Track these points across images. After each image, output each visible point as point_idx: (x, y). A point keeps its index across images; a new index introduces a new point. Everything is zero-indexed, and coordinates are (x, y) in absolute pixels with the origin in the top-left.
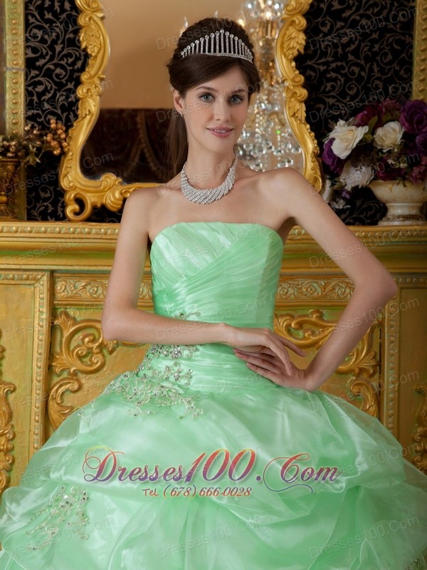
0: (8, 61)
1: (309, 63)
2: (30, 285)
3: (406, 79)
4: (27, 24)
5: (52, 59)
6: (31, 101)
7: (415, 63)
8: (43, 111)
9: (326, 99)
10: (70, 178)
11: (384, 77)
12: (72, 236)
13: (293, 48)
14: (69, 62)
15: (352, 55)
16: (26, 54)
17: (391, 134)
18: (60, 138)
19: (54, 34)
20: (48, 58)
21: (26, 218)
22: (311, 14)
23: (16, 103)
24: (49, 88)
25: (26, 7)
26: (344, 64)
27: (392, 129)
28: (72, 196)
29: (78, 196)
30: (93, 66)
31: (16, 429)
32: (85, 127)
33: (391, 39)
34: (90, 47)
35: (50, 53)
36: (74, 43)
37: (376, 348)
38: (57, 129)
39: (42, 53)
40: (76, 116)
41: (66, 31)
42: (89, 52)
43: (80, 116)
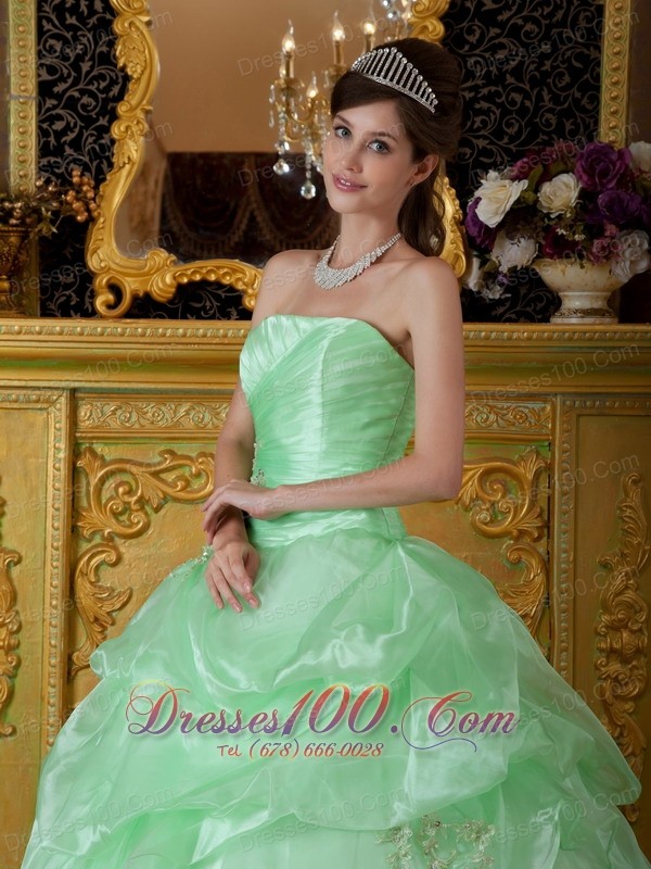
0: (12, 86)
2: (40, 409)
3: (589, 111)
4: (40, 32)
5: (76, 82)
6: (47, 144)
7: (604, 87)
8: (64, 158)
9: (475, 141)
10: (101, 256)
11: (559, 108)
12: (100, 339)
14: (101, 87)
15: (512, 76)
16: (39, 76)
17: (562, 192)
18: (86, 197)
19: (80, 47)
20: (70, 81)
21: (39, 314)
22: (452, 17)
23: (24, 147)
24: (72, 125)
25: (39, 8)
26: (500, 89)
27: (565, 184)
28: (104, 281)
29: (112, 281)
30: (134, 92)
31: (22, 618)
32: (122, 181)
33: (569, 54)
34: (131, 65)
35: (73, 74)
36: (108, 59)
37: (543, 502)
38: (81, 184)
39: (62, 74)
40: (111, 165)
41: (96, 44)
42: (130, 73)
43: (115, 165)
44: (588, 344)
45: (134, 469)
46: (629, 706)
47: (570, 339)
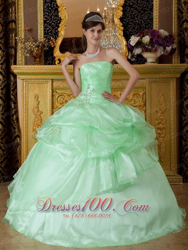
0: (39, 22)
1: (124, 20)
2: (46, 83)
3: (151, 24)
4: (44, 11)
5: (51, 20)
6: (45, 32)
7: (154, 19)
8: (49, 35)
9: (129, 30)
10: (57, 54)
11: (145, 23)
13: (119, 16)
14: (56, 21)
15: (136, 17)
16: (44, 19)
17: (146, 39)
18: (54, 42)
19: (52, 14)
20: (50, 20)
21: (44, 64)
22: (124, 6)
23: (41, 33)
24: (50, 29)
25: (44, 7)
26: (134, 20)
27: (147, 37)
28: (57, 59)
29: (59, 58)
30: (63, 22)
32: (61, 39)
33: (147, 13)
36: (57, 16)
37: (144, 100)
38: (53, 40)
39: (48, 19)
40: (58, 36)
41: (55, 13)
42: (62, 18)
44: (152, 68)
45: (65, 95)
46: (162, 139)
47: (149, 67)
